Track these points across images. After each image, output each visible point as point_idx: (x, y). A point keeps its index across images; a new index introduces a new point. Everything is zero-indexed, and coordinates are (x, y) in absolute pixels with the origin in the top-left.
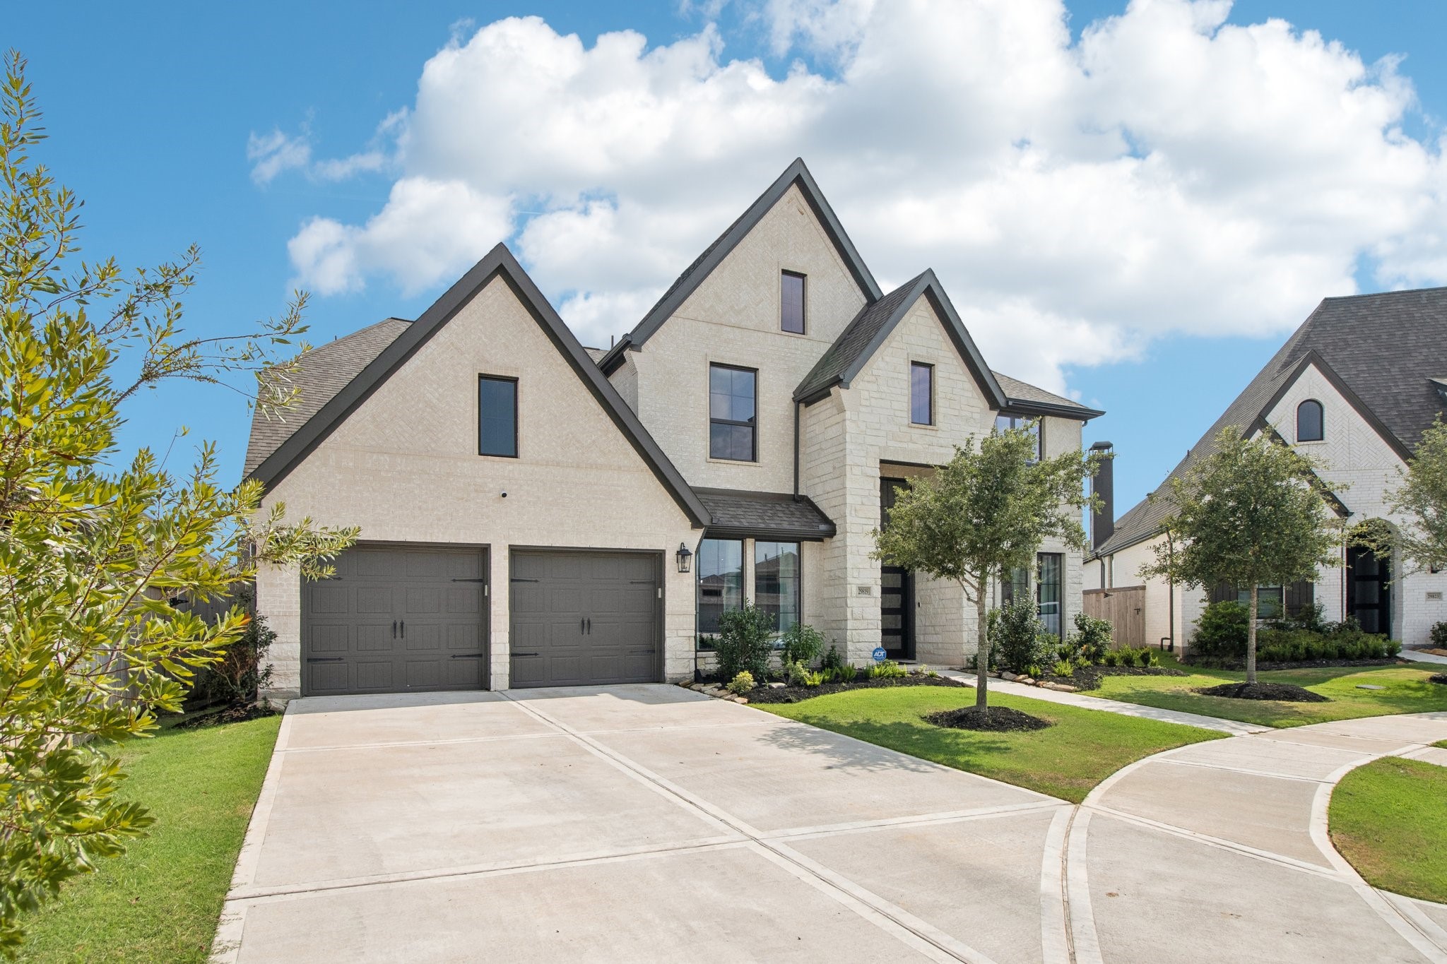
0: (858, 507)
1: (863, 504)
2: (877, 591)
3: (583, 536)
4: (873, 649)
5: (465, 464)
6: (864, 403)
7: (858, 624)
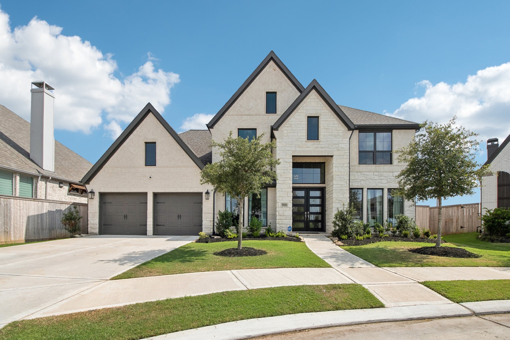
0: (282, 174)
1: (284, 173)
2: (290, 205)
3: (175, 188)
4: (288, 227)
5: (141, 169)
6: (284, 135)
7: (281, 217)
